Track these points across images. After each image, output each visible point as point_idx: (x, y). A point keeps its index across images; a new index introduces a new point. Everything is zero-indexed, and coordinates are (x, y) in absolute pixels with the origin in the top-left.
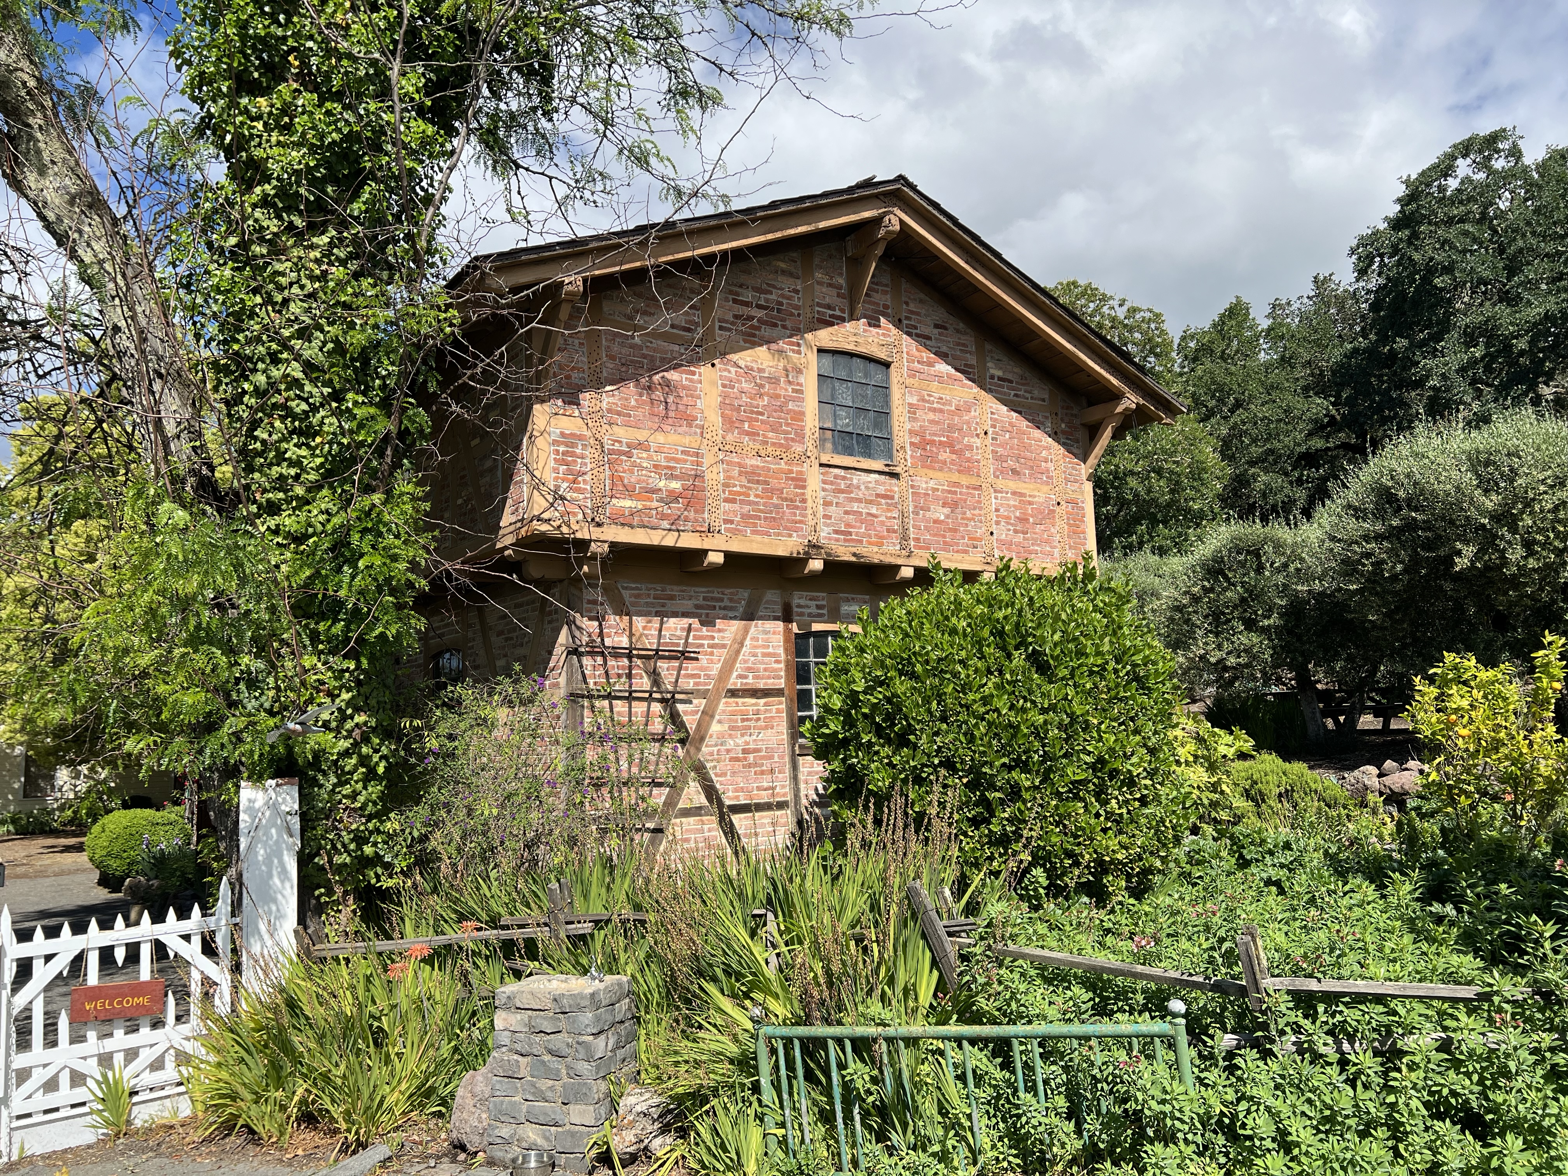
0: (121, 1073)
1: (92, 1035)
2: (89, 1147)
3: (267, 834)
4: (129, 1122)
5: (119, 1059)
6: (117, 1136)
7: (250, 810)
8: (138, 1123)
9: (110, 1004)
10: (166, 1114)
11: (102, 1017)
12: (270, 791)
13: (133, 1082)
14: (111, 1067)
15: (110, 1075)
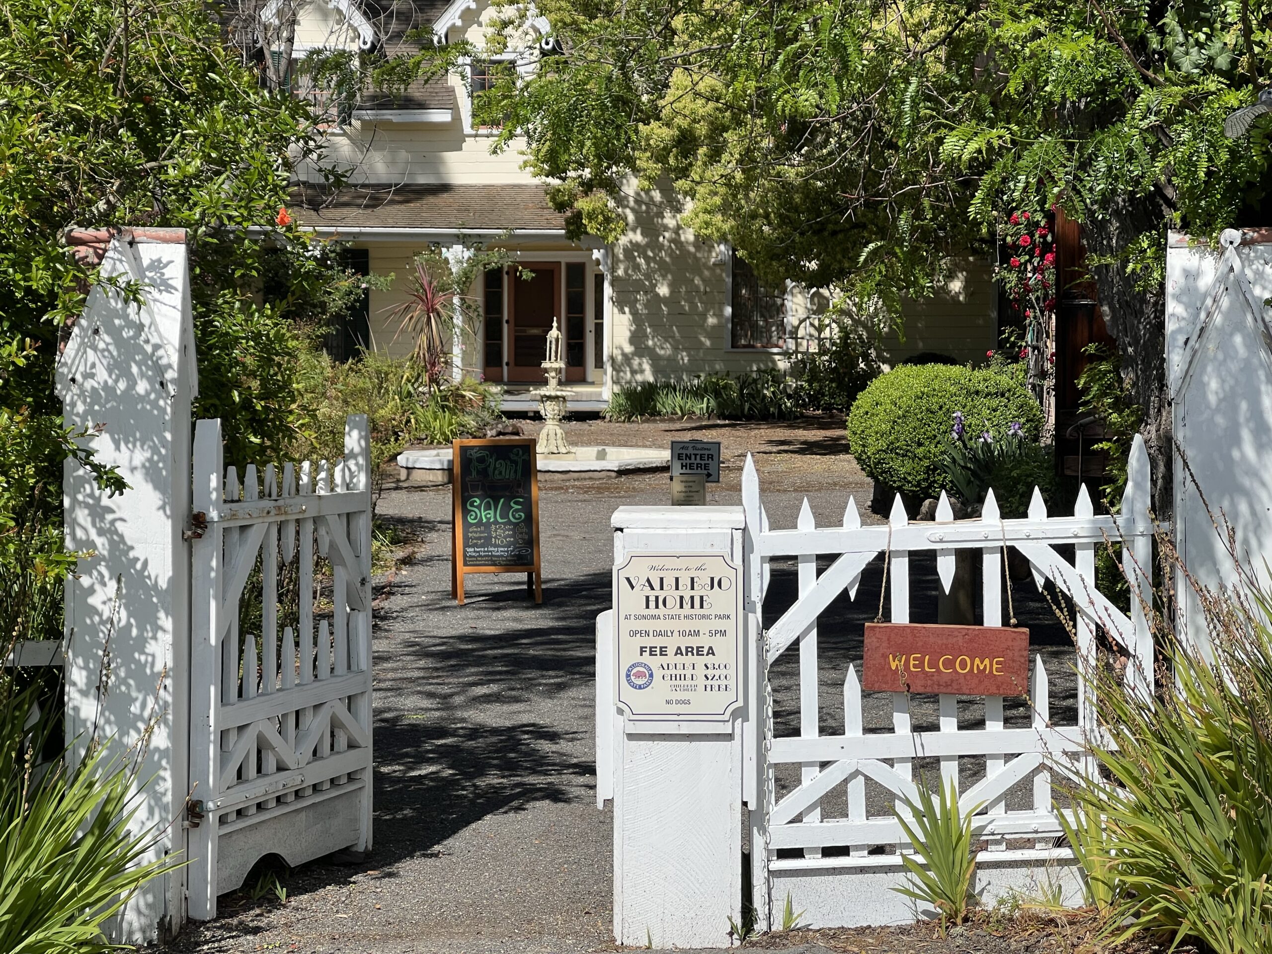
0: (955, 802)
1: (902, 721)
2: (903, 930)
3: (1225, 345)
4: (971, 898)
5: (950, 772)
6: (951, 920)
7: (1189, 293)
8: (988, 902)
9: (933, 664)
10: (1039, 896)
11: (917, 687)
12: (1230, 252)
13: (977, 822)
14: (938, 789)
15: (935, 800)
